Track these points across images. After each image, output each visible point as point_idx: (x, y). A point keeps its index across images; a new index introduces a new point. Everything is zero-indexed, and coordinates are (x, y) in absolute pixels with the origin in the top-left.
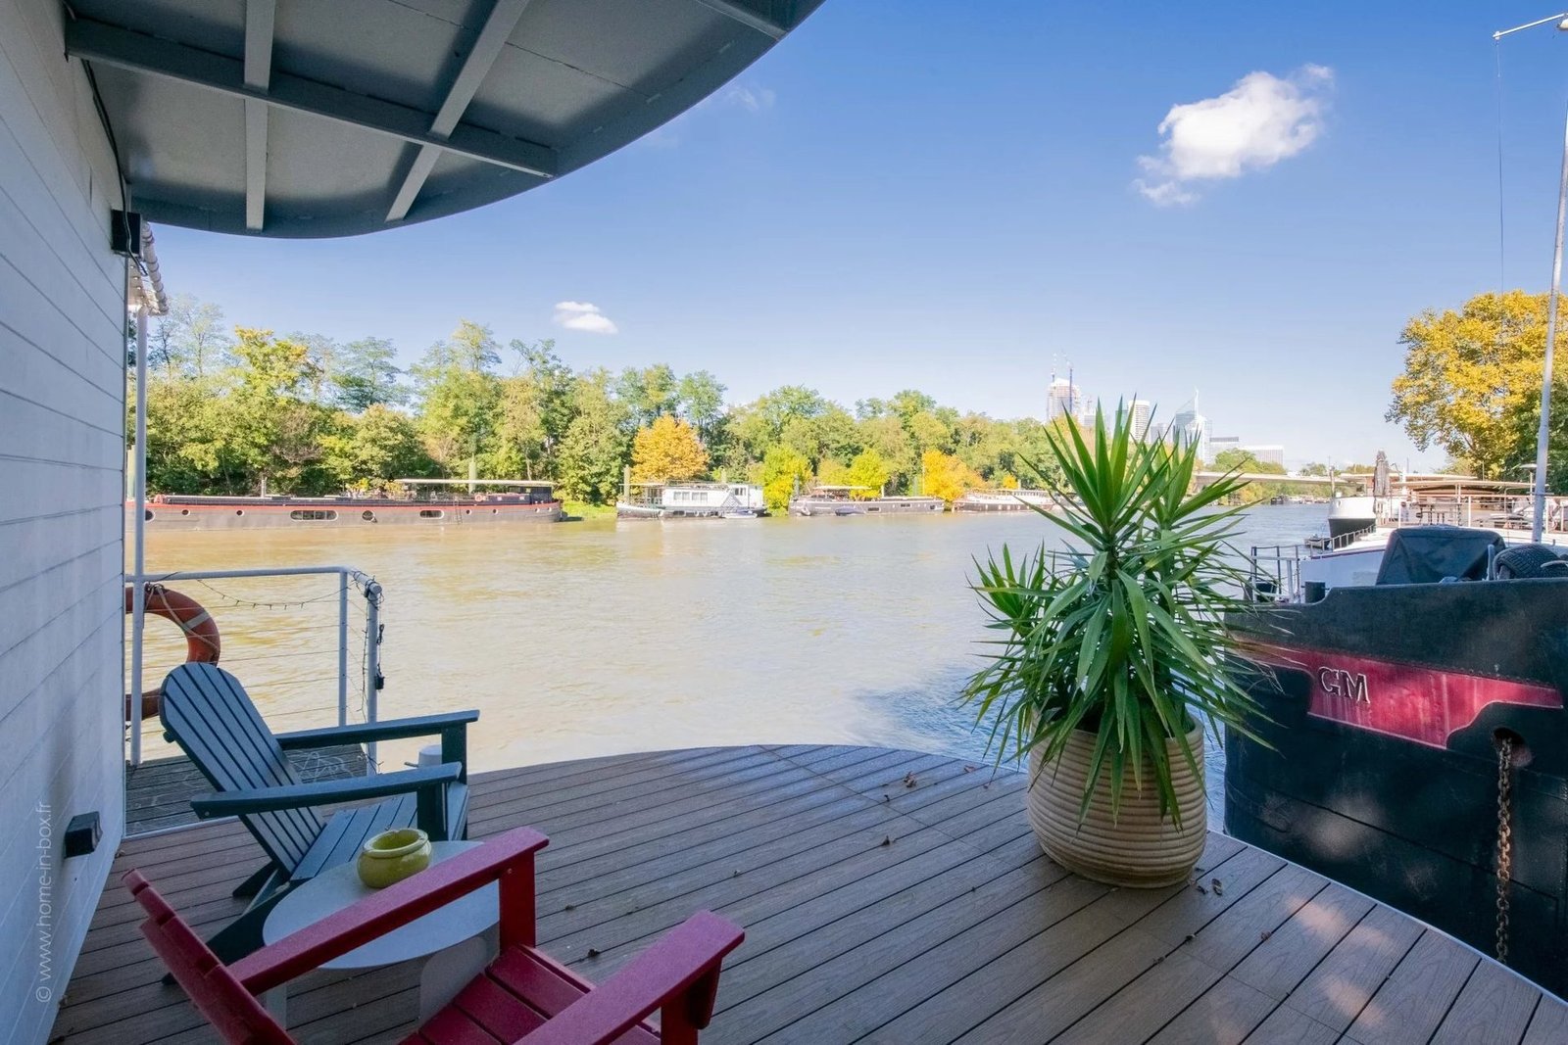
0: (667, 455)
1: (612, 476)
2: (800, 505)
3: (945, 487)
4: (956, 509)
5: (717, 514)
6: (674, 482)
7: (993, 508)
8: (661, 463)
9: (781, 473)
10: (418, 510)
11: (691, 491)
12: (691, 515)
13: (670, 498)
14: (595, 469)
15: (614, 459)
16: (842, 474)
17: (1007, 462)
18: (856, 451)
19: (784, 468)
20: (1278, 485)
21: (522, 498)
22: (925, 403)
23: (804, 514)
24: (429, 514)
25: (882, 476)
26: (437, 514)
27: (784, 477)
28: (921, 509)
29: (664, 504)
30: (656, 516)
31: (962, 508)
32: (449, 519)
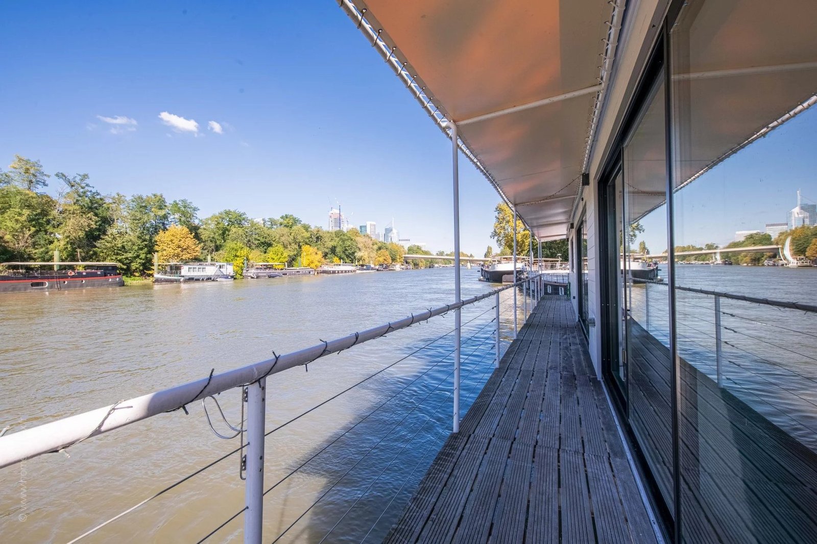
0: (179, 247)
1: (141, 259)
2: (251, 273)
3: (312, 262)
4: (318, 273)
5: (211, 279)
6: (186, 262)
7: (334, 272)
8: (176, 252)
9: (236, 256)
10: (29, 282)
11: (197, 267)
12: (198, 280)
13: (185, 271)
14: (129, 255)
15: (142, 249)
16: (262, 257)
17: (333, 250)
18: (270, 245)
19: (238, 254)
20: (430, 260)
21: (99, 273)
22: (296, 221)
23: (252, 278)
24: (38, 284)
25: (285, 257)
26: (42, 284)
27: (238, 259)
28: (305, 274)
29: (183, 274)
30: (178, 281)
31: (321, 273)
32: (51, 287)
